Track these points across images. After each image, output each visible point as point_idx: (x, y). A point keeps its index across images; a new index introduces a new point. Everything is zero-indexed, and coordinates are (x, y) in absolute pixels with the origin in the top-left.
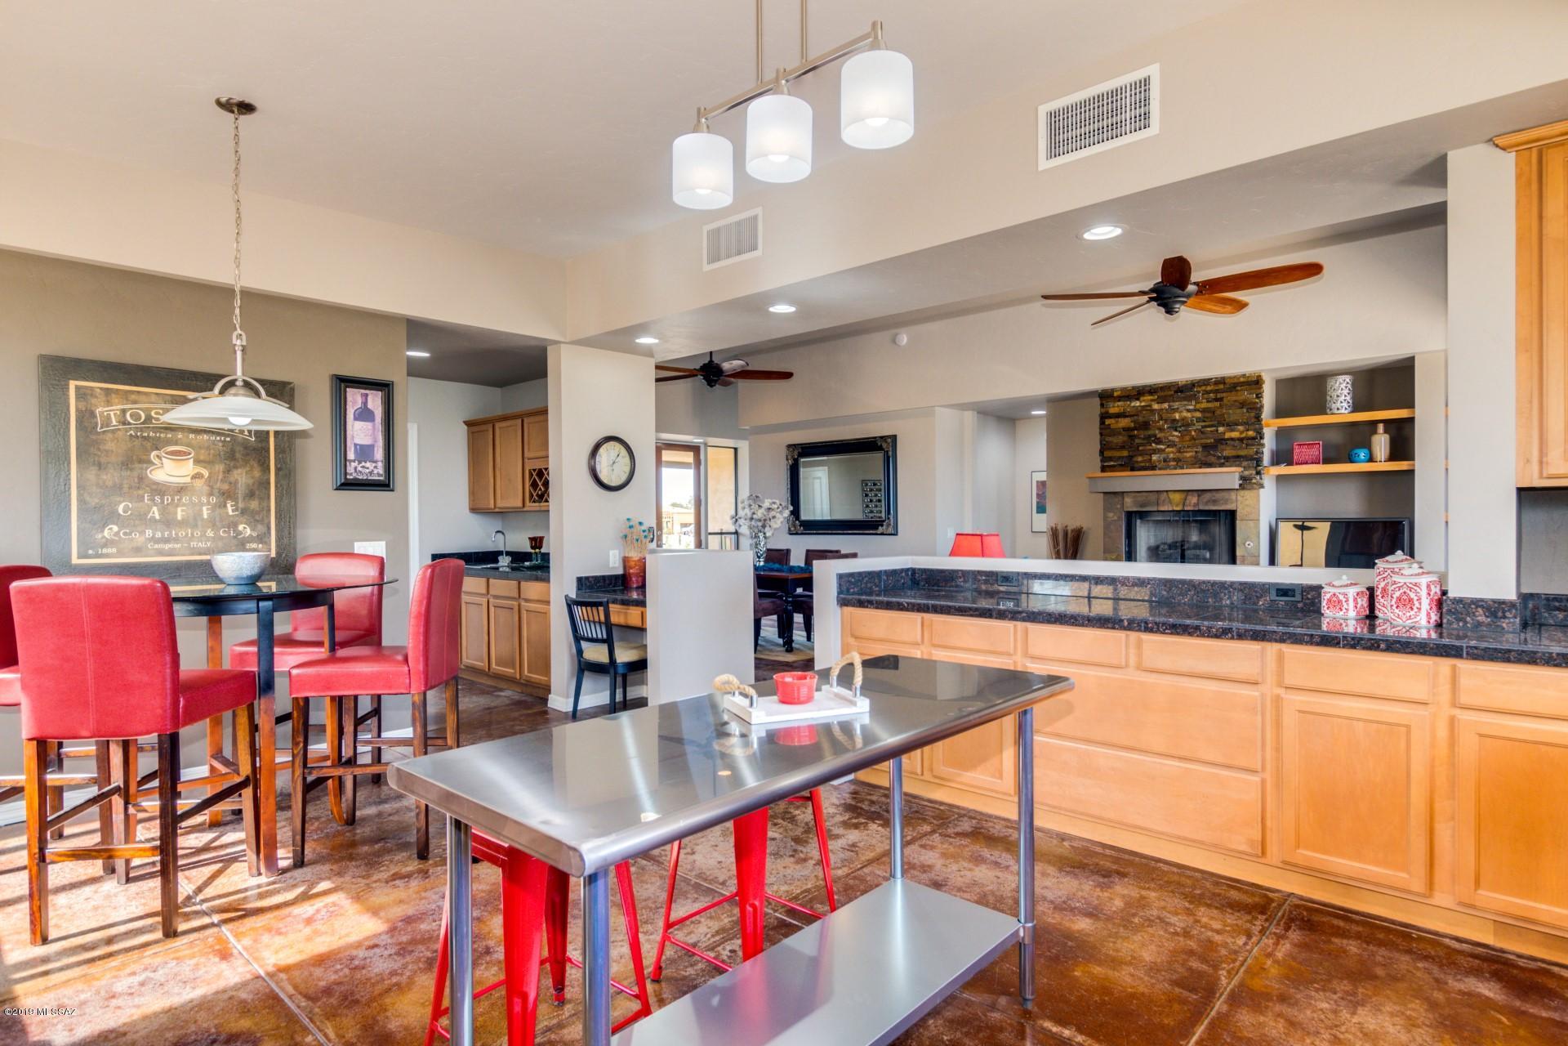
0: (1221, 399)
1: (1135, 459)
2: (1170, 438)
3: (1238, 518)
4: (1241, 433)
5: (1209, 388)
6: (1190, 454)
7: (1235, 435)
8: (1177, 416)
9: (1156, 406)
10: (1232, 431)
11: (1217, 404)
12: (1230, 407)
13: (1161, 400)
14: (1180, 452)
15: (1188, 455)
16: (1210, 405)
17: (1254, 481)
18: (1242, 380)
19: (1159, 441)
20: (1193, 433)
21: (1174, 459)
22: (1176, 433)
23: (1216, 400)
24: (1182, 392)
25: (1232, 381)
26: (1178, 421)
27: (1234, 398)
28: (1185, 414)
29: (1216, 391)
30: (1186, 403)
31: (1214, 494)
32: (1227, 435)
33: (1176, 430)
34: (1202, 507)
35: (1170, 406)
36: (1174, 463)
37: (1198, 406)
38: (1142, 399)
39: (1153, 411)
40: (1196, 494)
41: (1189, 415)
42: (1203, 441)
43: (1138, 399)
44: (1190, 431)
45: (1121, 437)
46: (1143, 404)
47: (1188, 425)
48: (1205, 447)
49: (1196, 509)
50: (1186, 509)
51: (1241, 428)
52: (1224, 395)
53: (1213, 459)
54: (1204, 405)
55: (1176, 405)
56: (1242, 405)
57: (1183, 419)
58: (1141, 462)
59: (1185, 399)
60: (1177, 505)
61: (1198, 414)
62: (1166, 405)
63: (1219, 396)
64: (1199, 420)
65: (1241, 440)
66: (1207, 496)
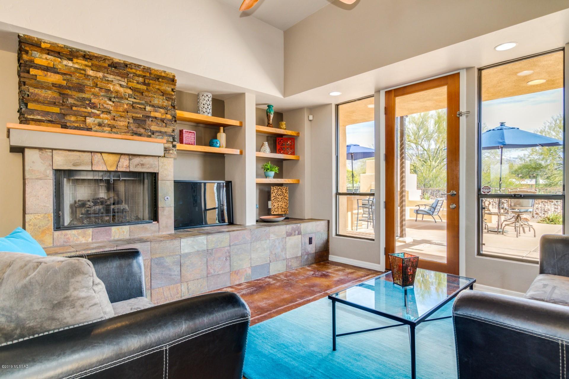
0: (148, 85)
1: (68, 118)
2: (105, 105)
3: (159, 179)
4: (162, 114)
5: (138, 73)
6: (123, 123)
7: (158, 115)
8: (111, 87)
9: (90, 72)
10: (156, 111)
11: (145, 87)
12: (155, 93)
13: (93, 67)
14: (114, 120)
15: (122, 124)
16: (139, 86)
17: (171, 152)
18: (163, 74)
19: (94, 106)
20: (125, 106)
21: (109, 125)
22: (111, 103)
23: (144, 84)
24: (115, 67)
25: (156, 73)
26: (112, 92)
27: (157, 87)
28: (118, 88)
29: (144, 77)
30: (119, 78)
31: (142, 158)
32: (153, 114)
33: (110, 100)
34: (132, 169)
35: (104, 77)
36: (109, 129)
37: (130, 84)
38: (75, 60)
39: (87, 76)
40: (127, 158)
41: (122, 90)
42: (134, 115)
43: (71, 60)
44: (123, 104)
45: (49, 92)
46: (76, 66)
47: (122, 98)
48: (135, 119)
49: (128, 170)
50: (119, 169)
51: (162, 111)
52: (151, 81)
53: (142, 131)
54: (134, 85)
55: (111, 77)
56: (163, 93)
57: (117, 92)
58: (74, 122)
59: (118, 75)
60: (111, 167)
61: (130, 92)
62: (100, 75)
63: (147, 81)
64: (130, 96)
65: (162, 120)
66: (137, 160)
